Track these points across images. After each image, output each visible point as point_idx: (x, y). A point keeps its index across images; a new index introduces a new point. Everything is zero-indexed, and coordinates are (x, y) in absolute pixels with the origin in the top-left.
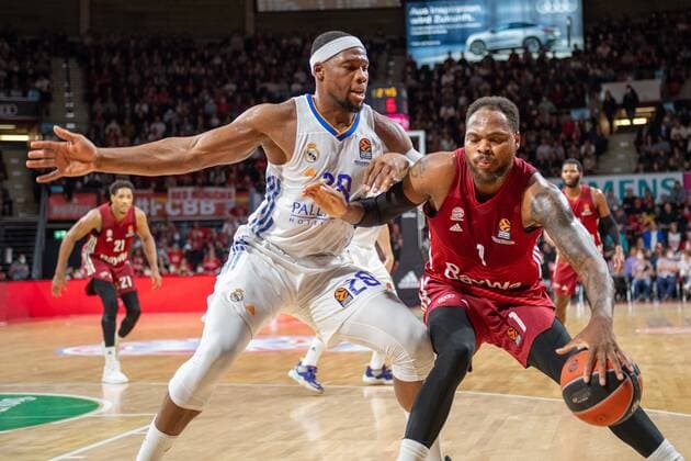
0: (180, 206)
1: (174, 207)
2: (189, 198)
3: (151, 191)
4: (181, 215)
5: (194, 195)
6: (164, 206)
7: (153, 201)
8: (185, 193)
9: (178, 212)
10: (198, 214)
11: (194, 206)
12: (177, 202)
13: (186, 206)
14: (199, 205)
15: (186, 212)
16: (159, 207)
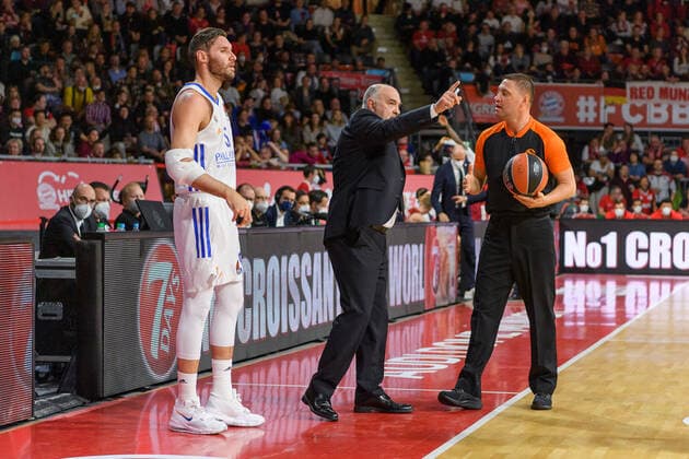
0: (643, 110)
1: (634, 111)
2: (657, 99)
3: (599, 85)
4: (643, 123)
5: (664, 93)
6: (619, 108)
7: (603, 100)
8: (651, 89)
9: (639, 118)
10: (669, 123)
11: (663, 110)
12: (639, 103)
13: (652, 110)
14: (670, 109)
15: (652, 120)
16: (612, 110)
